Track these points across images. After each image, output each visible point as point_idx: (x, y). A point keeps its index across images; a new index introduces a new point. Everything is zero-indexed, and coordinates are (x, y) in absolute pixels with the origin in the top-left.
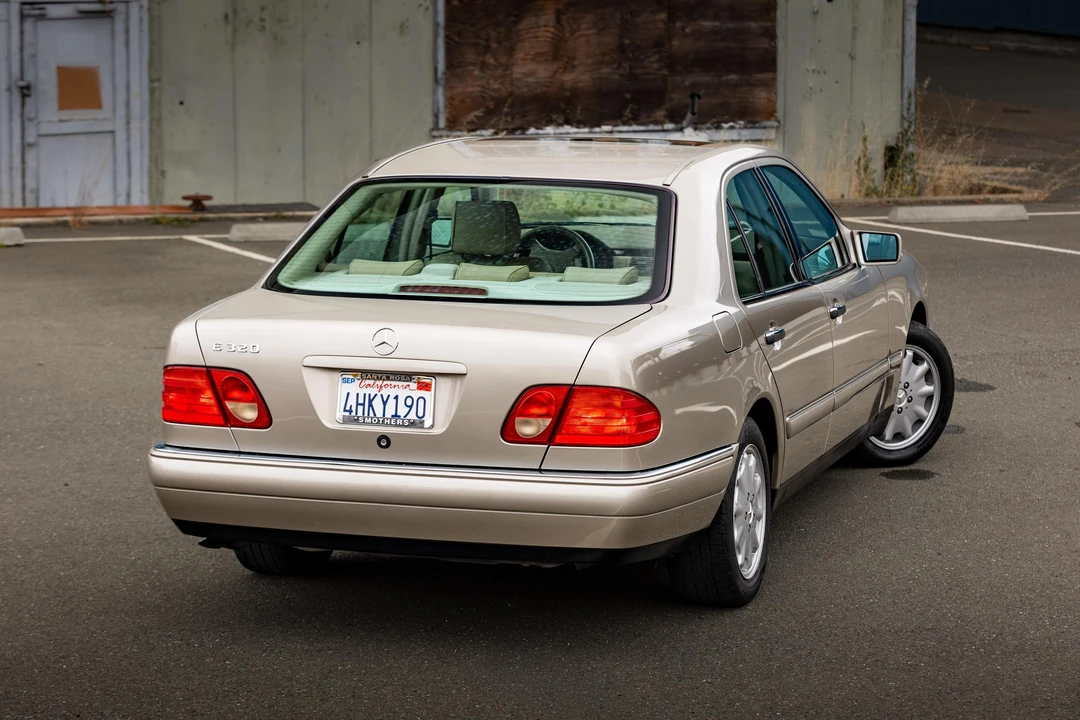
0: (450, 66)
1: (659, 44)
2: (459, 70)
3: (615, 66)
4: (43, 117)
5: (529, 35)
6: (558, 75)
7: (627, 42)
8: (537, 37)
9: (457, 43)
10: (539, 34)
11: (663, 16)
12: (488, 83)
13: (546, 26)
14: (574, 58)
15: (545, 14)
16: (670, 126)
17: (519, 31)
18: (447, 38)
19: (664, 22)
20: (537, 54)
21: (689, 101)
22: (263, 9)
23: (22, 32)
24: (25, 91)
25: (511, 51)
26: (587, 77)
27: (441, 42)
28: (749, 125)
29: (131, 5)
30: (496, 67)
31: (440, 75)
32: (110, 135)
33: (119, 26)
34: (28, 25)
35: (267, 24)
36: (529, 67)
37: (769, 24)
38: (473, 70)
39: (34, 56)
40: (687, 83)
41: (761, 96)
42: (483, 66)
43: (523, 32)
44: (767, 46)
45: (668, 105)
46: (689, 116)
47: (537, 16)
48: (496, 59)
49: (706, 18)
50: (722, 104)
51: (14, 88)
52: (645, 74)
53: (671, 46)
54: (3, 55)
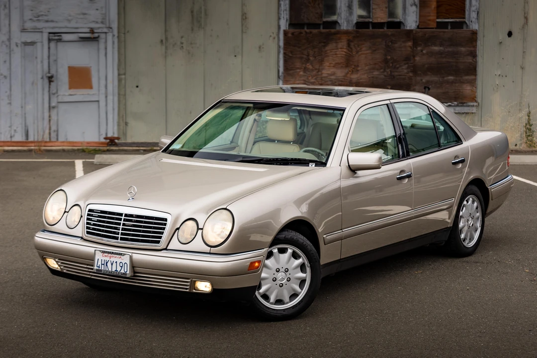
0: (287, 69)
1: (407, 59)
2: (291, 72)
3: (382, 70)
4: (60, 93)
5: (332, 53)
6: (348, 75)
7: (389, 57)
8: (336, 54)
9: (291, 57)
10: (337, 53)
11: (410, 44)
12: (308, 79)
13: (341, 48)
14: (358, 66)
15: (341, 42)
17: (326, 51)
18: (285, 54)
19: (410, 47)
20: (336, 63)
21: (424, 90)
22: (182, 37)
23: (49, 48)
24: (50, 79)
25: (321, 62)
26: (365, 76)
27: (281, 56)
28: (460, 105)
29: (108, 34)
30: (312, 70)
31: (280, 74)
32: (97, 102)
33: (102, 46)
34: (53, 44)
35: (184, 46)
36: (332, 70)
37: (472, 49)
38: (300, 72)
39: (56, 61)
40: (423, 81)
41: (467, 89)
42: (305, 70)
43: (328, 52)
44: (471, 61)
47: (336, 43)
48: (312, 66)
49: (435, 45)
50: (444, 93)
51: (45, 77)
52: (400, 75)
53: (415, 60)
54: (39, 60)
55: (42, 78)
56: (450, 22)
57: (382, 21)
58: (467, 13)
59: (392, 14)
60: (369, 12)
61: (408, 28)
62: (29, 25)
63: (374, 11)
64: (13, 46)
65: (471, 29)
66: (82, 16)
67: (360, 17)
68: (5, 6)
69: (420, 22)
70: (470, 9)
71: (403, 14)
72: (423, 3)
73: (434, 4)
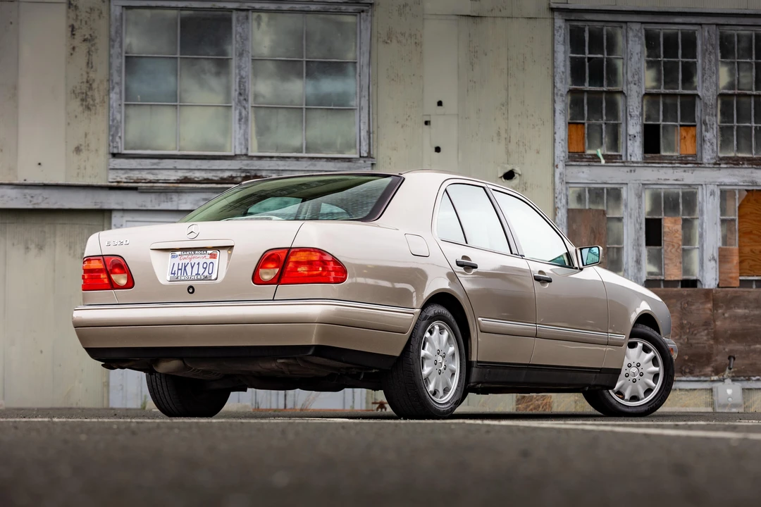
1: (706, 324)
3: (677, 337)
16: (715, 378)
19: (711, 310)
21: (728, 361)
40: (727, 350)
45: (712, 365)
46: (727, 371)
49: (739, 308)
50: (751, 364)
52: (698, 343)
53: (715, 325)
56: (756, 281)
57: (676, 279)
59: (686, 270)
60: (660, 268)
61: (707, 287)
63: (666, 266)
67: (650, 273)
69: (720, 280)
71: (700, 271)
72: (723, 257)
73: (736, 259)
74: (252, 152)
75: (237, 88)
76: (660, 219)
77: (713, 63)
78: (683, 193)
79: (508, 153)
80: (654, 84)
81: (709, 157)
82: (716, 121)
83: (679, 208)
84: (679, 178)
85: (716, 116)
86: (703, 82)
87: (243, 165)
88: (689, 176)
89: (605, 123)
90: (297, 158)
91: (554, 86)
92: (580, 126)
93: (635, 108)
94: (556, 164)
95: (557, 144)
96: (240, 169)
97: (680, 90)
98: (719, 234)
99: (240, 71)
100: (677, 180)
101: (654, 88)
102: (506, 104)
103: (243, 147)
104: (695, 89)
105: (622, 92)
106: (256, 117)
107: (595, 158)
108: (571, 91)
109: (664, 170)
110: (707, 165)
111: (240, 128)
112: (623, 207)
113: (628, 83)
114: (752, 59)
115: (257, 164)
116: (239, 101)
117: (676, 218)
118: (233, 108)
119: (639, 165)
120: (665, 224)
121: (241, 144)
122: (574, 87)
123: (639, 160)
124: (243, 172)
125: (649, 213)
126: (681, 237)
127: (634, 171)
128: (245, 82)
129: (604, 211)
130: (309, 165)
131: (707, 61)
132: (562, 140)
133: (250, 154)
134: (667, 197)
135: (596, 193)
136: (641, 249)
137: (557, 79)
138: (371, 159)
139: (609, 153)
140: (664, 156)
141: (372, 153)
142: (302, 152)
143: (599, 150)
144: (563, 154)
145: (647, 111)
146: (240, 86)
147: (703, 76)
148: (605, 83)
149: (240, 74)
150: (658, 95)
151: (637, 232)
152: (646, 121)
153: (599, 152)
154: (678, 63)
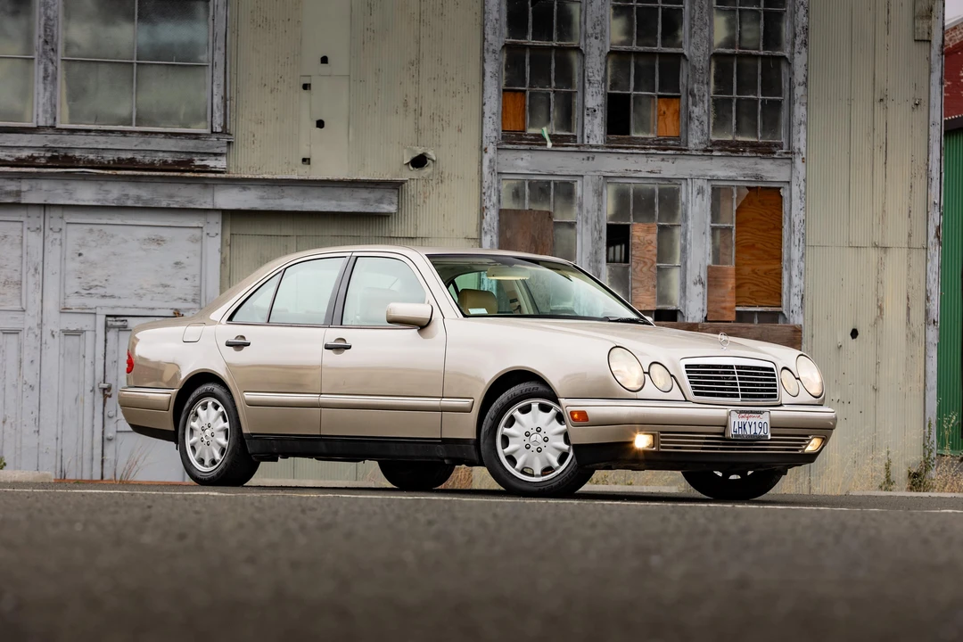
23: (106, 341)
24: (106, 392)
34: (112, 335)
39: (115, 362)
51: (97, 389)
54: (88, 360)
55: (93, 390)
56: (759, 313)
57: (649, 308)
58: (784, 298)
59: (663, 297)
60: (627, 292)
61: (690, 321)
62: (74, 302)
63: (635, 291)
64: (47, 336)
65: (792, 323)
66: (161, 290)
68: (36, 270)
69: (708, 311)
70: (790, 292)
71: (681, 298)
72: (713, 279)
73: (731, 283)
74: (61, 123)
75: (42, 32)
76: (628, 226)
77: (705, 10)
78: (660, 190)
79: (418, 131)
80: (623, 38)
81: (697, 141)
82: (707, 90)
83: (654, 211)
84: (656, 169)
85: (708, 84)
86: (691, 37)
87: (49, 141)
88: (669, 168)
89: (554, 92)
90: (124, 133)
91: (484, 39)
92: (518, 94)
93: (595, 72)
94: (484, 147)
95: (486, 120)
96: (44, 147)
97: (659, 48)
98: (709, 247)
99: (46, 9)
100: (651, 172)
101: (622, 43)
102: (416, 62)
103: (48, 116)
104: (680, 46)
105: (578, 49)
106: (66, 74)
107: (539, 139)
108: (507, 47)
109: (635, 157)
110: (694, 153)
111: (45, 89)
112: (576, 209)
113: (586, 36)
114: (760, 6)
115: (67, 141)
116: (45, 52)
117: (650, 224)
118: (36, 61)
119: (600, 150)
120: (634, 233)
121: (45, 112)
122: (511, 40)
123: (600, 143)
124: (48, 151)
125: (613, 217)
126: (655, 251)
127: (593, 158)
128: (53, 25)
129: (550, 213)
130: (141, 143)
131: (696, 8)
132: (494, 114)
133: (58, 125)
134: (638, 194)
135: (540, 188)
136: (600, 266)
137: (488, 30)
138: (227, 136)
139: (559, 133)
140: (634, 138)
141: (228, 127)
142: (130, 124)
143: (545, 129)
144: (495, 134)
145: (611, 76)
146: (45, 31)
147: (691, 28)
148: (555, 36)
149: (46, 14)
150: (629, 53)
151: (595, 242)
152: (611, 89)
153: (545, 132)
154: (657, 9)
